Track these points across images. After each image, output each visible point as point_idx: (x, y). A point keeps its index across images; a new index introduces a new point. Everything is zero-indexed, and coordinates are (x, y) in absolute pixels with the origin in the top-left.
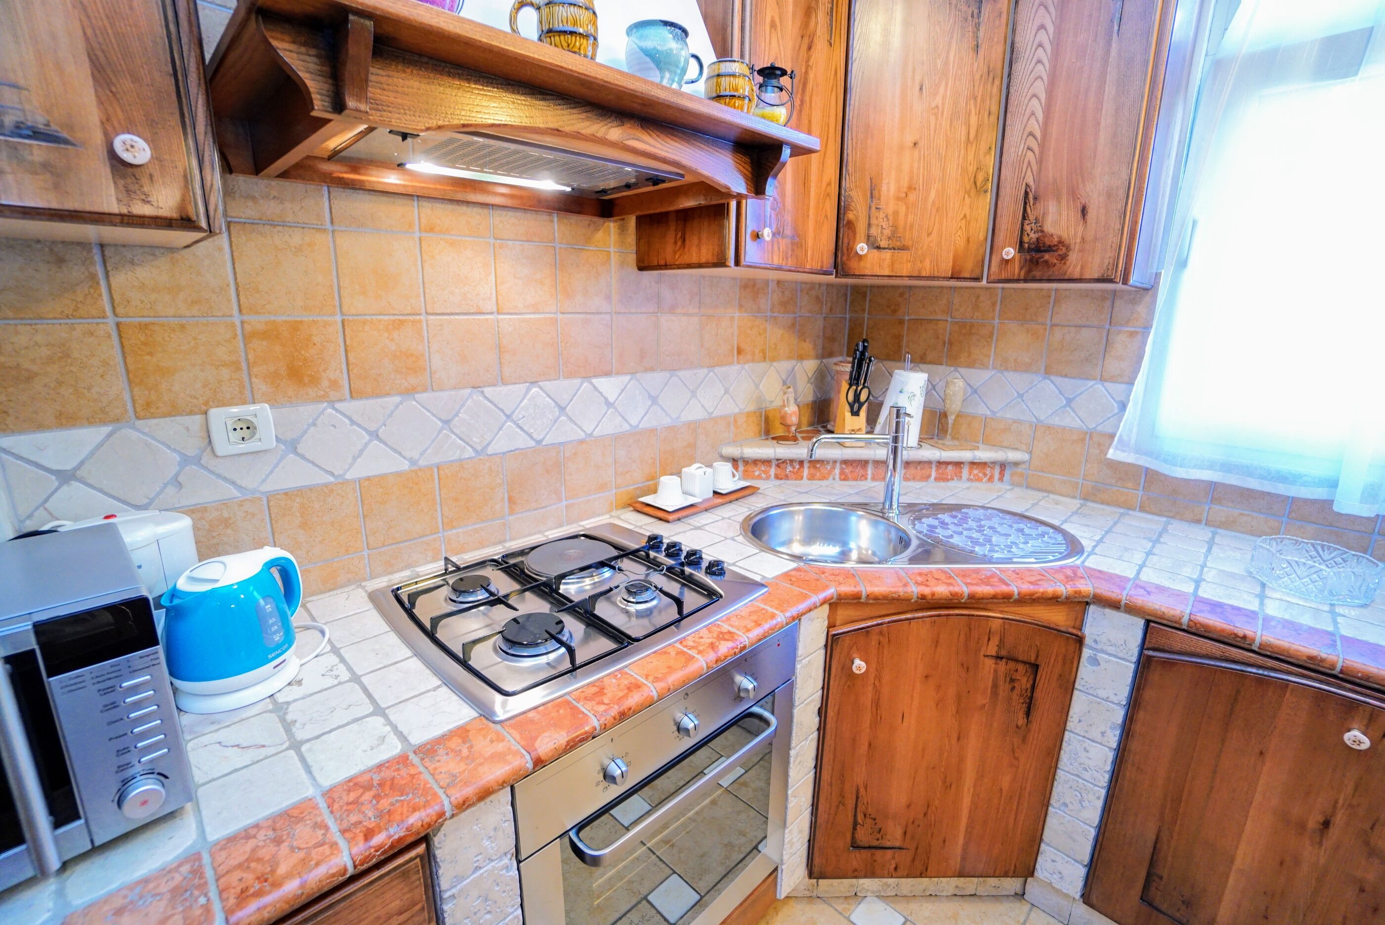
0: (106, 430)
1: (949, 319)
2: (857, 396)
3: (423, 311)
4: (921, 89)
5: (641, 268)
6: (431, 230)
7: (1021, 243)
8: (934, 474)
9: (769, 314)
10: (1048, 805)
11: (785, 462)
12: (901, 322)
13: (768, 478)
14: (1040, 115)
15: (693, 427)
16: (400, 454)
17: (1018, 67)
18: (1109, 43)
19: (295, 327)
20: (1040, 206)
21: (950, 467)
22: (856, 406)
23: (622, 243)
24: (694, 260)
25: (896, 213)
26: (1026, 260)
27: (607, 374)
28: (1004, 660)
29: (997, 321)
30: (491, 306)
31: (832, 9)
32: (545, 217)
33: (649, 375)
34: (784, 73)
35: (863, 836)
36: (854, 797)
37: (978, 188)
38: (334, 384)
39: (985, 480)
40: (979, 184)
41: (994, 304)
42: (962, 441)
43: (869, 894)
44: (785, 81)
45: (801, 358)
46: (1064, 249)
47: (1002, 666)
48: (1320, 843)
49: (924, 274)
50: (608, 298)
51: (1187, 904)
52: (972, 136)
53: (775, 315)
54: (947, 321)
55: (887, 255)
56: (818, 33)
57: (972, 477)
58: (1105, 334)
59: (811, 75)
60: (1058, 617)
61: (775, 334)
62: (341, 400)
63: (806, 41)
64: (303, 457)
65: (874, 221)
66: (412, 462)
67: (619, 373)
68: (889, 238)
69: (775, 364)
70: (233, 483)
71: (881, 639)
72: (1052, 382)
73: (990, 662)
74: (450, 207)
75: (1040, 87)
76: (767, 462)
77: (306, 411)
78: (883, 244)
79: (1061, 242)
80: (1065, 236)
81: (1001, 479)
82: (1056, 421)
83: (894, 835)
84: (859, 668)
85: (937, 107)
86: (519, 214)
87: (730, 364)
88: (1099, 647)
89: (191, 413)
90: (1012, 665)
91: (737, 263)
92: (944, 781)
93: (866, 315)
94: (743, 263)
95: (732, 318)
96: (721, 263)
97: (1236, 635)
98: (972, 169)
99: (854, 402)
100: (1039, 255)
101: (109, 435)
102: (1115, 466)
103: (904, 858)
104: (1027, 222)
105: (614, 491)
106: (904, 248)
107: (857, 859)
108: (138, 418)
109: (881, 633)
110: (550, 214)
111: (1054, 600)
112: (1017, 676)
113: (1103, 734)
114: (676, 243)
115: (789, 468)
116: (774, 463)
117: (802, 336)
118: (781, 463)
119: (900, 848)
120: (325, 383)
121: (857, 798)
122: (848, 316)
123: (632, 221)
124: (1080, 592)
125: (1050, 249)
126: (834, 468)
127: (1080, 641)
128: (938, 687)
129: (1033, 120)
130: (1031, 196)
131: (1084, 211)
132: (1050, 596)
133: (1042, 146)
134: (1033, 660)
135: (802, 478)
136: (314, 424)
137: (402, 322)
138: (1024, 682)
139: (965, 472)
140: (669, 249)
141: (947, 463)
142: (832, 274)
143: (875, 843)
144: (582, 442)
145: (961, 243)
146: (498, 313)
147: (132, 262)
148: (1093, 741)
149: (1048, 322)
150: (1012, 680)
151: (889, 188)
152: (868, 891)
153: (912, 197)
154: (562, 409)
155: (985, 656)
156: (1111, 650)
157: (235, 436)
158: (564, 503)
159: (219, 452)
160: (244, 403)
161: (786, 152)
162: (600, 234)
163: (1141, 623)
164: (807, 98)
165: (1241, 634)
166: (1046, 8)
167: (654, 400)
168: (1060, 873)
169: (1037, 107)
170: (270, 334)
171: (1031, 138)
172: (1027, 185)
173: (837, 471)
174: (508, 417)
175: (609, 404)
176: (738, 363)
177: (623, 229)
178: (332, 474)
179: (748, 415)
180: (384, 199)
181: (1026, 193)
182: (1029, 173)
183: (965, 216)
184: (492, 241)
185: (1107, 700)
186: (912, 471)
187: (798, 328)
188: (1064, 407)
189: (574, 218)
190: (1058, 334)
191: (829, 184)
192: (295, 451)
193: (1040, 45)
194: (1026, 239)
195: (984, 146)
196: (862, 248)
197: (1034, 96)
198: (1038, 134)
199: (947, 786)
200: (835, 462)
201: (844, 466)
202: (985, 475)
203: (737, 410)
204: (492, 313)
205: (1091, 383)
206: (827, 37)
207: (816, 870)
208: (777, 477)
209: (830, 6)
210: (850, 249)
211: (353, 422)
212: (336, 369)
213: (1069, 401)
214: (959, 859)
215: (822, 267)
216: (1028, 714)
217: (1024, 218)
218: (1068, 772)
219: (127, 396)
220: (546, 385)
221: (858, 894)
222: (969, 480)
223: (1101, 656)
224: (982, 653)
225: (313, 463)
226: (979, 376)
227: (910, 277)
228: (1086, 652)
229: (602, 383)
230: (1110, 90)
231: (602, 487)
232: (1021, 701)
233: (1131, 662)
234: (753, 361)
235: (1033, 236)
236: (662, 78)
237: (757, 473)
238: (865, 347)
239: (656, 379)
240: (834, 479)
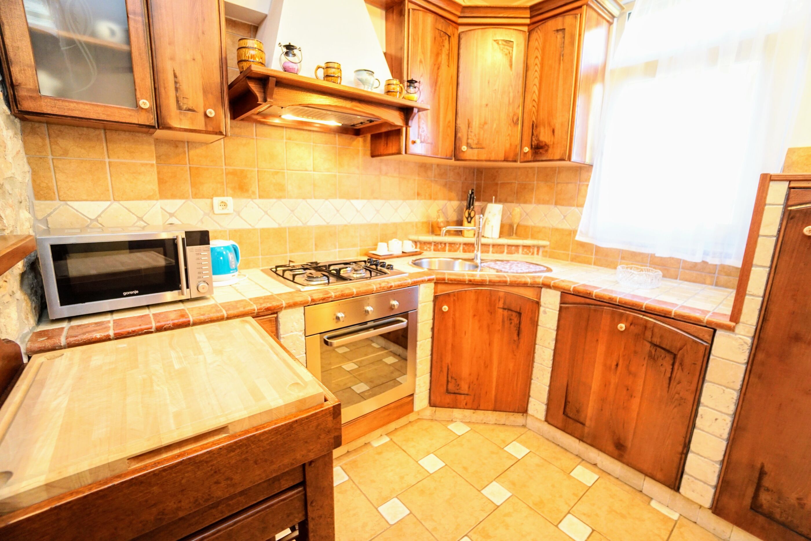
0: (183, 201)
1: (517, 182)
2: (469, 214)
3: (286, 169)
4: (489, 83)
5: (373, 156)
6: (290, 139)
7: (532, 145)
8: (506, 251)
9: (433, 179)
10: (531, 379)
11: (438, 243)
12: (497, 184)
13: (430, 250)
14: (537, 92)
15: (395, 225)
16: (275, 221)
17: (530, 73)
18: (560, 64)
19: (242, 171)
20: (538, 129)
21: (513, 248)
22: (469, 219)
23: (364, 146)
24: (390, 152)
25: (479, 134)
26: (533, 153)
27: (357, 198)
28: (507, 310)
29: (535, 182)
30: (311, 168)
31: (449, 53)
32: (333, 135)
33: (375, 201)
34: (416, 82)
35: (451, 387)
36: (447, 368)
37: (516, 123)
38: (254, 193)
39: (530, 254)
40: (515, 121)
41: (534, 175)
42: (519, 236)
43: (458, 420)
44: (416, 84)
45: (450, 200)
46: (547, 147)
47: (506, 312)
48: (616, 373)
49: (492, 159)
50: (358, 168)
51: (578, 411)
52: (511, 101)
53: (436, 179)
54: (515, 183)
55: (476, 151)
56: (443, 63)
57: (524, 252)
58: (577, 187)
59: (439, 79)
60: (529, 294)
61: (436, 188)
62: (255, 199)
63: (437, 66)
64: (241, 218)
65: (470, 137)
66: (279, 224)
67: (362, 199)
68: (477, 144)
69: (436, 201)
70: (219, 224)
71: (455, 298)
72: (558, 209)
73: (501, 311)
74: (297, 131)
75: (537, 81)
76: (430, 243)
77: (243, 201)
78: (474, 146)
79: (546, 145)
80: (547, 142)
81: (538, 254)
82: (560, 226)
83: (464, 388)
84: (445, 309)
85: (496, 90)
86: (323, 134)
87: (414, 199)
88: (546, 306)
89: (208, 198)
90: (510, 312)
91: (406, 153)
92: (485, 363)
93: (483, 182)
94: (408, 152)
95: (415, 180)
96: (399, 153)
97: (587, 293)
98: (511, 115)
99: (468, 217)
100: (538, 150)
101: (184, 203)
102: (582, 245)
103: (469, 399)
104: (533, 136)
105: (359, 248)
106: (483, 148)
107: (449, 398)
108: (193, 198)
109: (454, 296)
110: (335, 134)
111: (525, 285)
112: (512, 318)
113: (549, 343)
114: (384, 146)
115: (440, 247)
116: (433, 244)
117: (450, 189)
118: (436, 244)
119: (467, 395)
120: (250, 192)
121: (448, 369)
122: (475, 182)
123: (369, 136)
124: (536, 282)
125: (542, 147)
126: (459, 247)
127: (538, 304)
128: (479, 321)
129: (534, 95)
130: (535, 126)
131: (553, 131)
132: (523, 283)
133: (538, 105)
134: (518, 310)
135: (445, 251)
136: (246, 206)
137: (278, 172)
138: (516, 321)
139: (520, 250)
140: (381, 147)
141: (512, 246)
142: (452, 159)
143: (456, 391)
144: (346, 225)
145: (508, 146)
146: (314, 171)
147: (195, 147)
148: (546, 347)
149: (556, 182)
150: (510, 319)
151: (476, 124)
152: (457, 418)
153: (486, 127)
154: (338, 211)
155: (498, 308)
156: (550, 306)
157: (221, 208)
158: (337, 250)
159: (216, 212)
160: (224, 196)
161: (415, 110)
162: (355, 143)
163: (558, 293)
164: (437, 88)
165: (589, 292)
166: (538, 49)
167: (378, 211)
168: (537, 410)
169: (536, 89)
170: (234, 173)
171: (534, 102)
172: (533, 121)
173: (461, 248)
174: (316, 212)
175: (358, 211)
176: (418, 199)
177: (365, 141)
178: (250, 225)
179: (423, 223)
180: (274, 128)
181: (533, 125)
182: (534, 116)
183: (509, 134)
184: (312, 144)
185: (550, 328)
186: (496, 249)
187: (448, 186)
188: (563, 219)
189: (345, 136)
190: (560, 186)
191: (449, 122)
192: (239, 215)
193: (536, 64)
194: (533, 144)
195: (516, 105)
196: (464, 148)
197: (535, 85)
198: (536, 100)
199: (486, 367)
200: (460, 244)
201: (464, 246)
202: (530, 252)
203: (417, 220)
204: (311, 171)
205: (573, 208)
206: (447, 64)
207: (432, 402)
208: (435, 250)
209: (448, 52)
210: (460, 148)
211: (259, 207)
212: (255, 187)
213: (565, 217)
214: (493, 402)
215: (447, 156)
216: (518, 335)
217: (533, 135)
218: (538, 363)
219: (190, 191)
220: (331, 200)
221: (453, 420)
222: (523, 254)
223: (547, 310)
224: (497, 307)
225: (245, 221)
226: (529, 207)
227: (486, 161)
228: (542, 309)
229: (354, 202)
230: (561, 82)
231: (354, 245)
232: (515, 329)
233: (556, 310)
234: (425, 199)
235: (536, 142)
236: (364, 87)
237: (425, 248)
238: (472, 193)
239: (378, 203)
240: (460, 252)
